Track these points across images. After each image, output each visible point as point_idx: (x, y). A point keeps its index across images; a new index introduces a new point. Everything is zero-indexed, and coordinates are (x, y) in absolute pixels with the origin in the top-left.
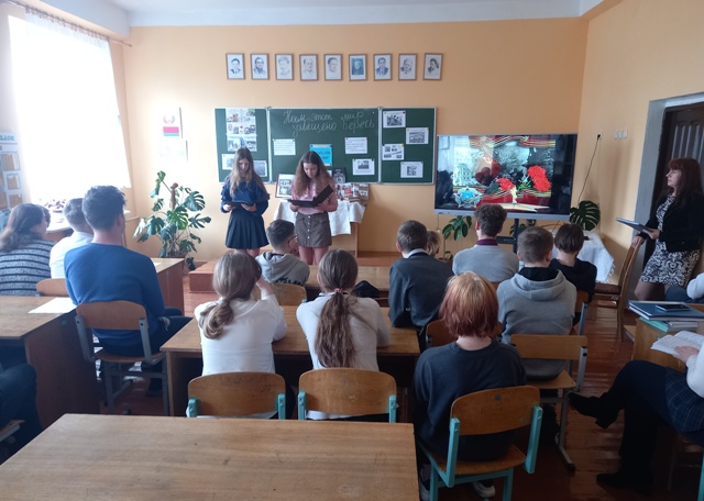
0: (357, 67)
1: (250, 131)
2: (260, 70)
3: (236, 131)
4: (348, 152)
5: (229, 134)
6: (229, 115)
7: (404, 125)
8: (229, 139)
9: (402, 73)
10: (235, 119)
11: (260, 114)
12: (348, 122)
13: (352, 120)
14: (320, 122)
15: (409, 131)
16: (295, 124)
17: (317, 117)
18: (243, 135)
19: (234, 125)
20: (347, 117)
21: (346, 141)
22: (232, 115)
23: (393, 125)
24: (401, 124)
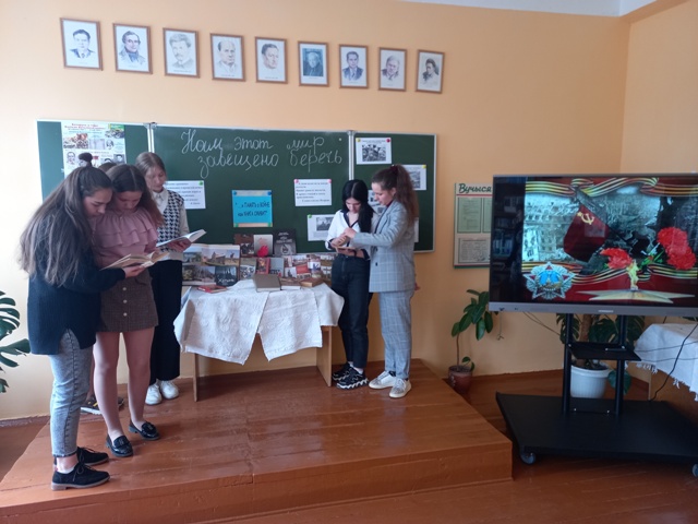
0: (312, 63)
2: (133, 55)
6: (68, 134)
7: (388, 160)
9: (384, 78)
10: (82, 141)
11: (133, 135)
12: (299, 153)
13: (304, 151)
14: (250, 153)
16: (204, 155)
17: (243, 144)
21: (296, 185)
22: (74, 135)
23: (371, 159)
24: (384, 159)
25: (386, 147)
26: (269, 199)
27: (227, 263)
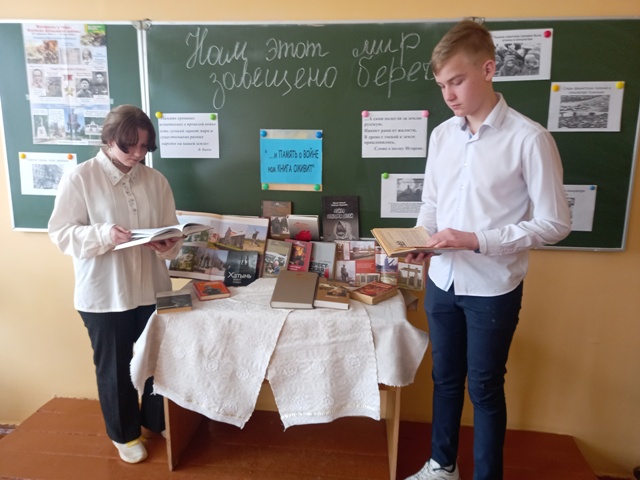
1: (94, 87)
3: (55, 87)
4: (368, 152)
5: (36, 97)
6: (32, 42)
7: (544, 74)
8: (34, 111)
10: (50, 53)
11: (117, 40)
12: (373, 65)
13: (384, 59)
14: (290, 64)
15: (560, 91)
16: (219, 70)
17: (281, 49)
18: (73, 101)
19: (48, 70)
20: (372, 49)
21: (365, 121)
22: (40, 43)
23: (509, 72)
24: (535, 70)
25: (541, 46)
26: (318, 144)
27: (246, 247)
